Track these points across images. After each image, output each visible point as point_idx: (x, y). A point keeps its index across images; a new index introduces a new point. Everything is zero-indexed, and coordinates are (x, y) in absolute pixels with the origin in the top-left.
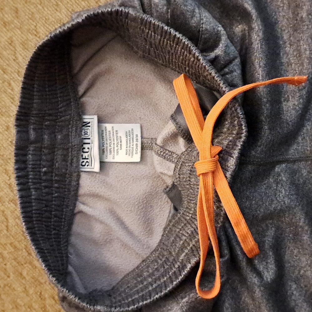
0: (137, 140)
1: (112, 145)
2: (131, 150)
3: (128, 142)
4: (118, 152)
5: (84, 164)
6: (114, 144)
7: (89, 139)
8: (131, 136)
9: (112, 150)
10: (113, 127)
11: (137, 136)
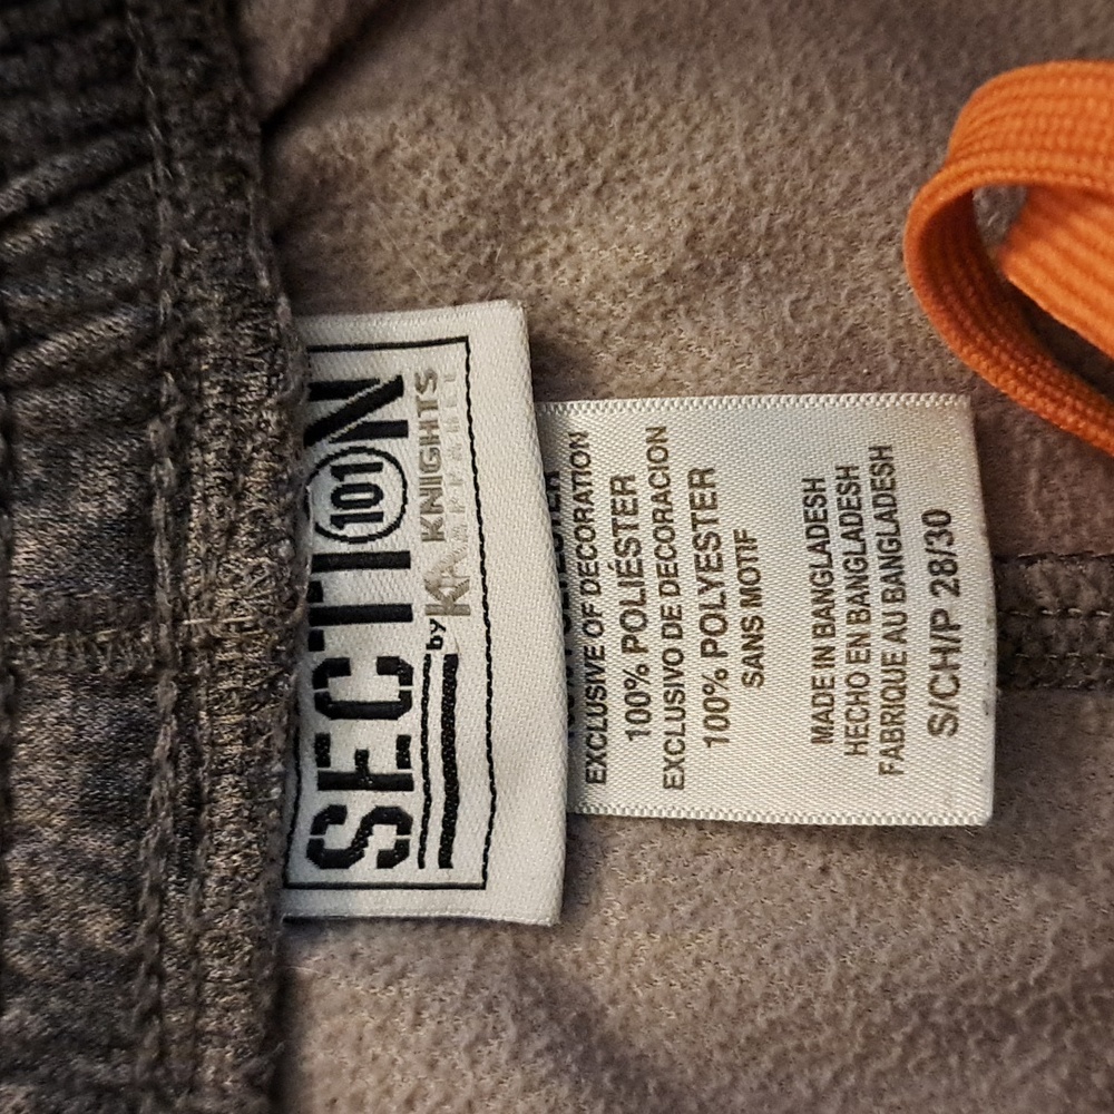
0: (944, 570)
1: (651, 638)
2: (876, 687)
3: (841, 592)
4: (717, 713)
5: (339, 837)
6: (672, 618)
7: (401, 560)
8: (872, 528)
9: (655, 686)
10: (657, 437)
11: (939, 524)
